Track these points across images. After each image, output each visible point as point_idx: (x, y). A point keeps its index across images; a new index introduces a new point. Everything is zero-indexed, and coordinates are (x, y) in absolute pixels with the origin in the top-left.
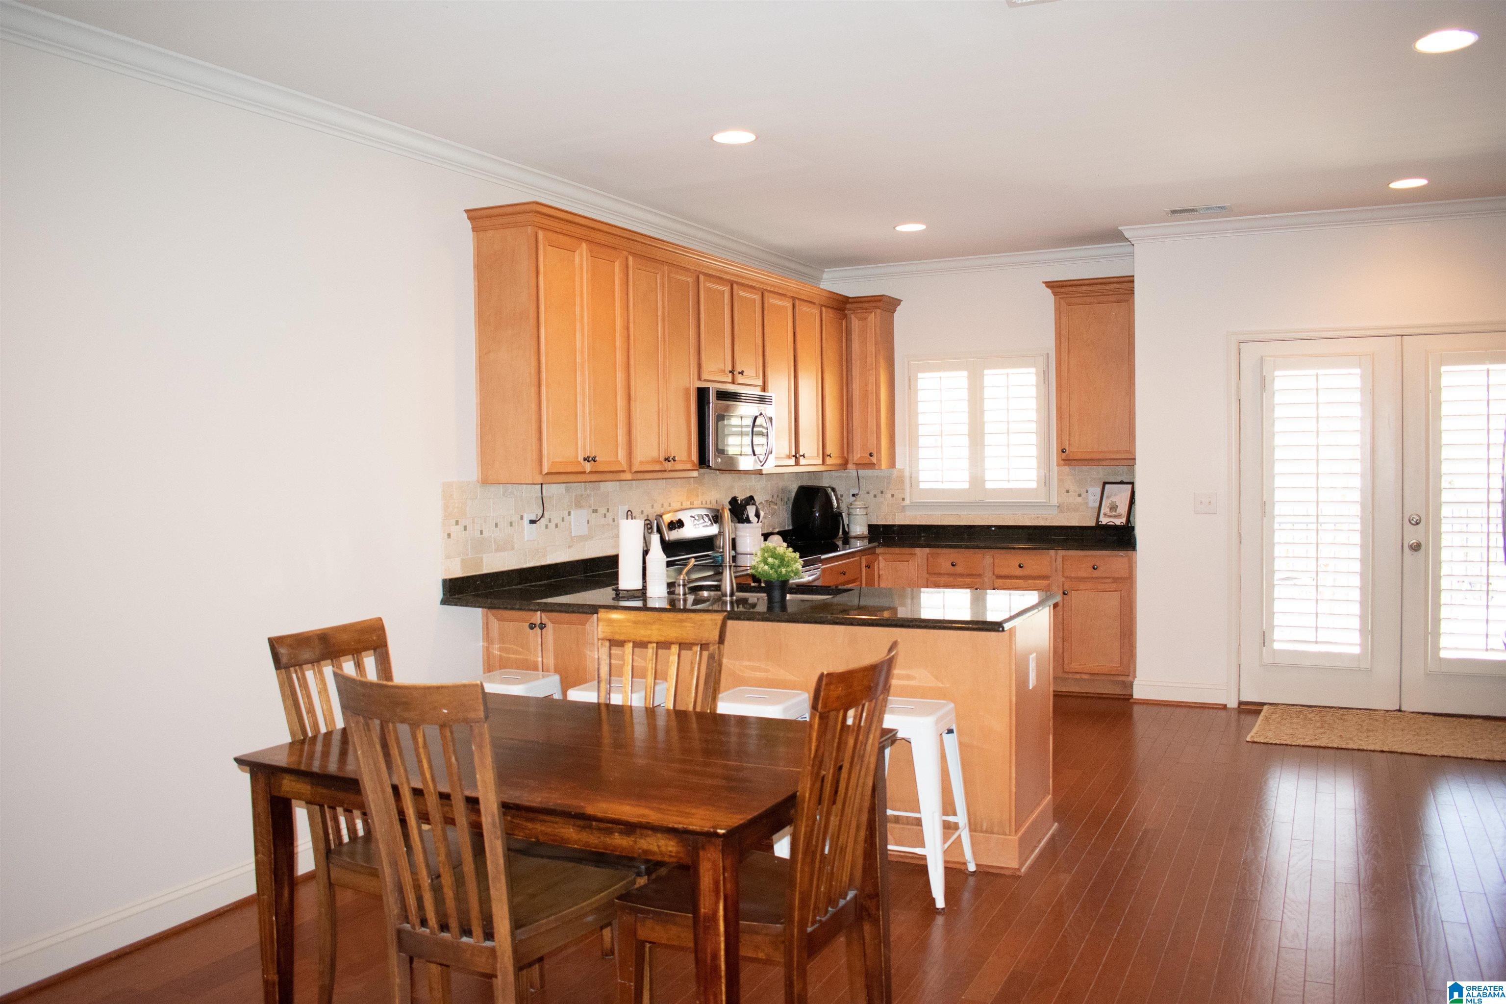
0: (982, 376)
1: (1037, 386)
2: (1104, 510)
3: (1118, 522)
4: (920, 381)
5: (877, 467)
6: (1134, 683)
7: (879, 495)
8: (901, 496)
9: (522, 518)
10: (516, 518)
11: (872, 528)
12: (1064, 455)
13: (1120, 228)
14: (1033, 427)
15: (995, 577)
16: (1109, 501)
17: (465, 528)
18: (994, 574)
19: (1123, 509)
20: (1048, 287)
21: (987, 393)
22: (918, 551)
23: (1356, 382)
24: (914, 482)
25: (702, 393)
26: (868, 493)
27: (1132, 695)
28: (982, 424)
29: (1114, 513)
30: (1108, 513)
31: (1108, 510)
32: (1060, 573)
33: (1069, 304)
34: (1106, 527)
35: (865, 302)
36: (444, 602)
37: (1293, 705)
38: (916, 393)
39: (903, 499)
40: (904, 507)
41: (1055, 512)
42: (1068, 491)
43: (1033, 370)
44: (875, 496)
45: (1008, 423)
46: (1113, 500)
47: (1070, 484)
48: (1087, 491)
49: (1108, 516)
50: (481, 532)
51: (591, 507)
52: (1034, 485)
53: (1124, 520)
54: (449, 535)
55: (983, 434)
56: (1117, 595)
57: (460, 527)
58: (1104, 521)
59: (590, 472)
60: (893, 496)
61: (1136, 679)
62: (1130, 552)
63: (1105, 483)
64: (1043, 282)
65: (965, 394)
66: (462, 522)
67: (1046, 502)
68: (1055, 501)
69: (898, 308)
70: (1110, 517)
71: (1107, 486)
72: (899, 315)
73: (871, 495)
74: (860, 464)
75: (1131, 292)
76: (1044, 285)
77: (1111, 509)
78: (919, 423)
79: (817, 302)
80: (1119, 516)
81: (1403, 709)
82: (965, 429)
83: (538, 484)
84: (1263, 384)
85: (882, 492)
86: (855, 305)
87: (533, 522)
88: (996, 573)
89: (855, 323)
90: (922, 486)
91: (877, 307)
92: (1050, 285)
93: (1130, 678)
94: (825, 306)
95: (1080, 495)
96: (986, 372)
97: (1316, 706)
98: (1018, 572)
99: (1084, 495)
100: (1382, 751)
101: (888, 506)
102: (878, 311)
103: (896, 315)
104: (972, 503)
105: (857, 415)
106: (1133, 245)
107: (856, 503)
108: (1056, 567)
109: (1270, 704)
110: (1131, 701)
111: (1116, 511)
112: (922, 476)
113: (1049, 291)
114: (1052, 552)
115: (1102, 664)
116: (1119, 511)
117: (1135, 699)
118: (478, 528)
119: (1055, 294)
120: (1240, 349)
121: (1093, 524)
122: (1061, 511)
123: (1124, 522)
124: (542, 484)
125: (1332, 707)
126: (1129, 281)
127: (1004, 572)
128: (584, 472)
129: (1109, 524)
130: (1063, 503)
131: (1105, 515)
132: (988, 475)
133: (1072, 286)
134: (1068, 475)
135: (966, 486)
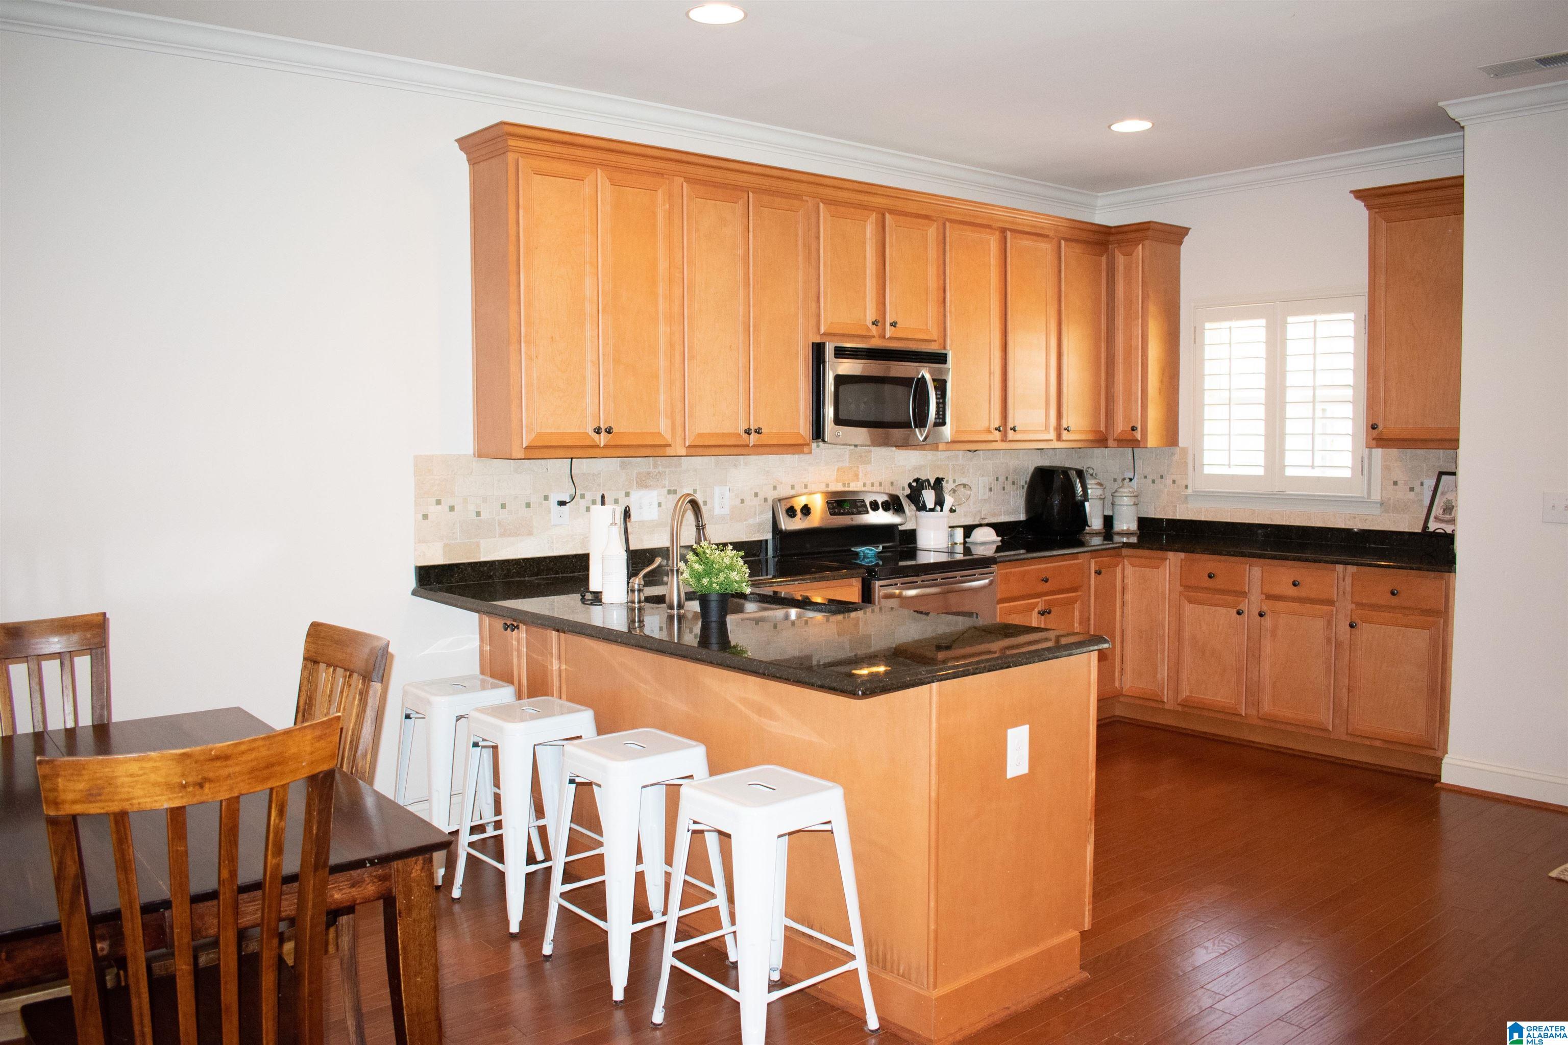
0: (1284, 324)
1: (1355, 338)
2: (1437, 510)
4: (1207, 333)
5: (1142, 445)
6: (1443, 762)
7: (1158, 481)
8: (1184, 483)
9: (546, 498)
10: (535, 499)
11: (1144, 523)
12: (1375, 432)
13: (1440, 104)
14: (1349, 393)
15: (1264, 597)
16: (1445, 500)
17: (452, 509)
18: (1262, 593)
20: (1357, 197)
21: (1289, 347)
22: (1171, 555)
24: (1198, 465)
25: (818, 350)
26: (1145, 477)
27: (1440, 777)
28: (1284, 388)
29: (1447, 517)
30: (1441, 516)
31: (1441, 511)
32: (1349, 598)
33: (1388, 221)
34: (1434, 534)
35: (1131, 231)
36: (414, 593)
38: (1203, 350)
39: (1186, 487)
40: (1186, 497)
41: (1377, 511)
42: (1395, 483)
43: (1351, 316)
44: (1153, 482)
45: (1314, 388)
46: (1449, 498)
47: (1398, 474)
48: (1422, 484)
49: (1440, 520)
50: (478, 514)
51: (665, 487)
52: (1347, 473)
54: (425, 517)
55: (1283, 404)
56: (1425, 633)
57: (445, 507)
58: (1433, 526)
59: (606, 446)
60: (1174, 482)
61: (1446, 755)
62: (1447, 574)
63: (1441, 474)
64: (1351, 192)
65: (1261, 350)
66: (447, 502)
67: (1363, 498)
68: (1376, 496)
69: (1186, 239)
70: (1442, 521)
71: (1444, 477)
72: (1187, 246)
73: (1149, 481)
74: (1122, 440)
75: (1460, 200)
76: (1352, 195)
77: (1444, 510)
78: (1205, 388)
79: (1051, 234)
82: (1261, 396)
83: (569, 458)
85: (1162, 477)
86: (1120, 237)
87: (562, 503)
88: (1265, 591)
89: (1120, 260)
90: (1207, 470)
91: (1146, 238)
92: (1360, 194)
93: (1439, 754)
94: (1066, 240)
95: (1412, 489)
96: (1290, 319)
98: (1293, 591)
99: (1417, 489)
101: (1168, 495)
102: (1147, 242)
103: (1183, 248)
104: (1259, 494)
105: (1120, 378)
106: (1463, 128)
107: (1121, 490)
108: (1345, 589)
110: (1437, 785)
111: (1450, 514)
112: (1207, 458)
113: (1360, 205)
114: (1340, 568)
115: (1398, 729)
117: (1443, 783)
118: (472, 508)
119: (1368, 207)
121: (1418, 530)
122: (1386, 511)
124: (572, 459)
126: (1457, 183)
127: (1277, 590)
128: (598, 446)
129: (1437, 531)
130: (1390, 499)
131: (1437, 518)
132: (1290, 458)
133: (1391, 194)
134: (1396, 461)
135: (1261, 472)
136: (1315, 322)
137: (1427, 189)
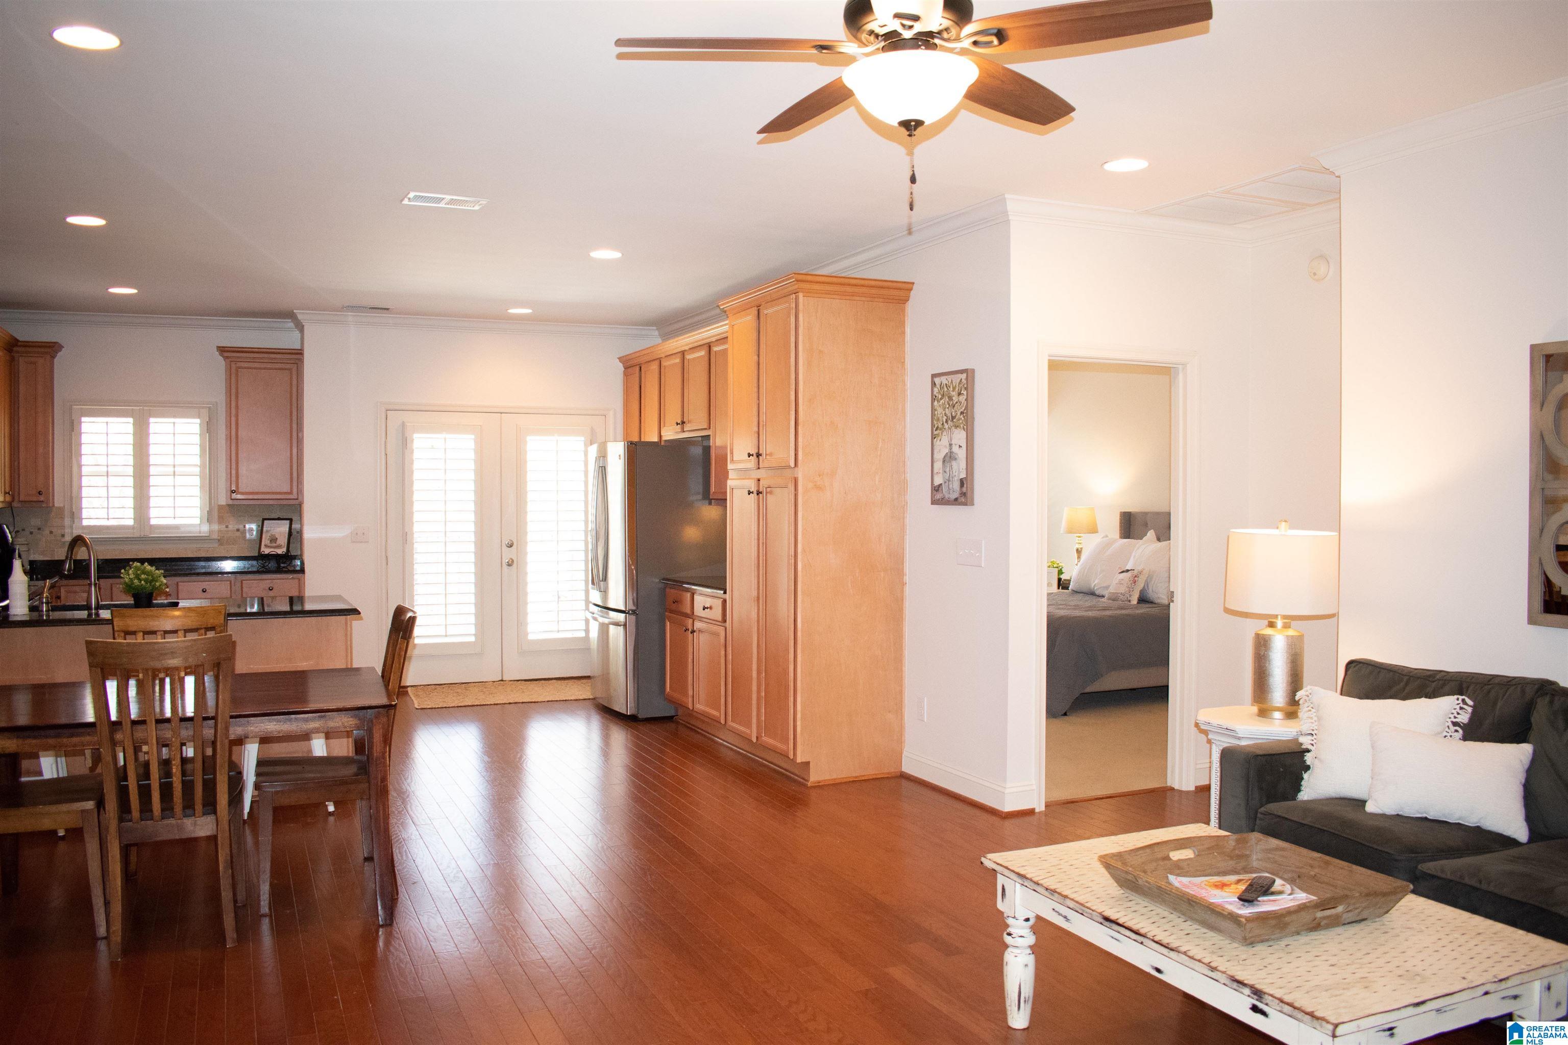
0: (146, 423)
1: (200, 434)
2: (265, 542)
3: (280, 551)
7: (36, 532)
8: (61, 533)
11: (33, 563)
12: (233, 495)
13: (295, 311)
14: (197, 470)
16: (269, 535)
19: (283, 541)
20: (219, 350)
21: (153, 439)
23: (472, 445)
24: (75, 518)
28: (148, 467)
29: (274, 545)
30: (269, 544)
31: (269, 542)
32: (239, 595)
33: (239, 367)
34: (269, 556)
35: (35, 346)
37: (429, 685)
38: (80, 436)
39: (63, 535)
40: (63, 542)
41: (215, 545)
42: (227, 527)
43: (198, 421)
44: (33, 533)
45: (172, 467)
46: (273, 534)
47: (228, 521)
48: (246, 527)
49: (269, 547)
52: (197, 521)
53: (285, 550)
55: (148, 476)
58: (266, 551)
60: (51, 532)
62: (299, 575)
63: (264, 520)
64: (216, 348)
67: (208, 536)
68: (214, 536)
69: (60, 353)
70: (271, 547)
71: (266, 522)
73: (28, 532)
74: (27, 501)
75: (300, 363)
77: (271, 541)
78: (83, 464)
80: (279, 547)
81: (504, 679)
82: (131, 470)
84: (405, 443)
85: (40, 529)
86: (23, 349)
89: (23, 366)
90: (85, 523)
92: (222, 350)
95: (239, 530)
96: (152, 420)
97: (445, 684)
99: (243, 530)
100: (510, 703)
101: (46, 542)
104: (136, 538)
105: (23, 454)
106: (304, 326)
107: (18, 540)
108: (236, 590)
109: (412, 686)
111: (276, 543)
112: (85, 514)
113: (220, 355)
116: (278, 542)
119: (225, 358)
120: (387, 415)
122: (221, 544)
123: (285, 551)
125: (456, 683)
126: (299, 353)
129: (272, 553)
130: (224, 537)
131: (266, 546)
132: (153, 513)
133: (242, 352)
134: (227, 513)
135: (131, 522)
136: (174, 423)
137: (290, 354)
